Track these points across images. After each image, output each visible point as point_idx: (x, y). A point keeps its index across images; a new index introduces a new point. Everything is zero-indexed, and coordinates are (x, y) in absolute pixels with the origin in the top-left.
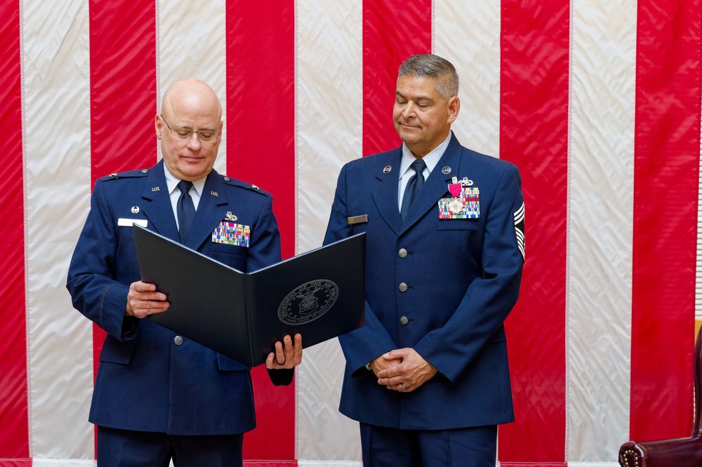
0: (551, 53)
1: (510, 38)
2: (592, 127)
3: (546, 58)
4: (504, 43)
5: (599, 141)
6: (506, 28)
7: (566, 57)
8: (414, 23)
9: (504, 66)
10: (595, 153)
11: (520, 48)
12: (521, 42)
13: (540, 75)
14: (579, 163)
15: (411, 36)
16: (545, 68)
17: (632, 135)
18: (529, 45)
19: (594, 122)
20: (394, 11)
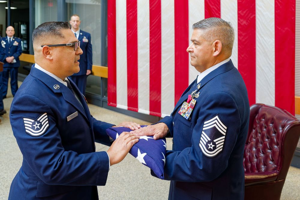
0: (251, 16)
1: (240, 12)
2: (262, 37)
3: (250, 17)
4: (238, 14)
5: (264, 41)
6: (239, 9)
7: (255, 17)
8: (216, 9)
9: (239, 20)
10: (263, 45)
11: (242, 14)
12: (243, 13)
13: (248, 22)
14: (259, 47)
15: (215, 13)
16: (249, 20)
17: (274, 39)
18: (245, 14)
19: (263, 35)
20: (212, 7)
